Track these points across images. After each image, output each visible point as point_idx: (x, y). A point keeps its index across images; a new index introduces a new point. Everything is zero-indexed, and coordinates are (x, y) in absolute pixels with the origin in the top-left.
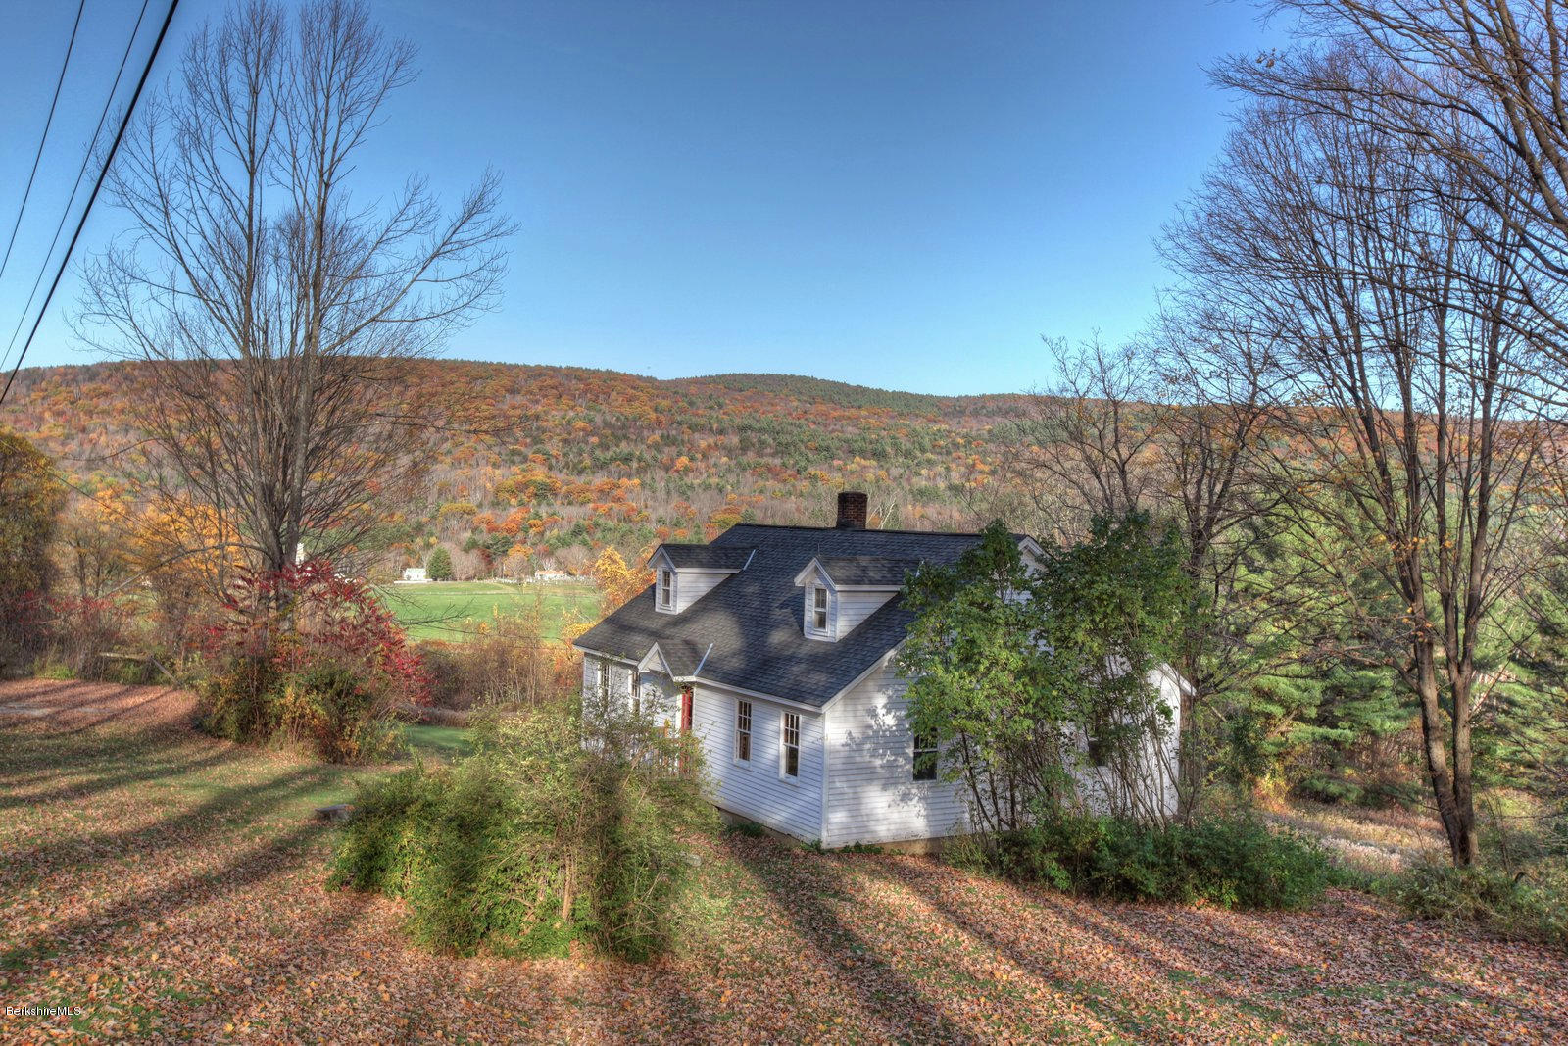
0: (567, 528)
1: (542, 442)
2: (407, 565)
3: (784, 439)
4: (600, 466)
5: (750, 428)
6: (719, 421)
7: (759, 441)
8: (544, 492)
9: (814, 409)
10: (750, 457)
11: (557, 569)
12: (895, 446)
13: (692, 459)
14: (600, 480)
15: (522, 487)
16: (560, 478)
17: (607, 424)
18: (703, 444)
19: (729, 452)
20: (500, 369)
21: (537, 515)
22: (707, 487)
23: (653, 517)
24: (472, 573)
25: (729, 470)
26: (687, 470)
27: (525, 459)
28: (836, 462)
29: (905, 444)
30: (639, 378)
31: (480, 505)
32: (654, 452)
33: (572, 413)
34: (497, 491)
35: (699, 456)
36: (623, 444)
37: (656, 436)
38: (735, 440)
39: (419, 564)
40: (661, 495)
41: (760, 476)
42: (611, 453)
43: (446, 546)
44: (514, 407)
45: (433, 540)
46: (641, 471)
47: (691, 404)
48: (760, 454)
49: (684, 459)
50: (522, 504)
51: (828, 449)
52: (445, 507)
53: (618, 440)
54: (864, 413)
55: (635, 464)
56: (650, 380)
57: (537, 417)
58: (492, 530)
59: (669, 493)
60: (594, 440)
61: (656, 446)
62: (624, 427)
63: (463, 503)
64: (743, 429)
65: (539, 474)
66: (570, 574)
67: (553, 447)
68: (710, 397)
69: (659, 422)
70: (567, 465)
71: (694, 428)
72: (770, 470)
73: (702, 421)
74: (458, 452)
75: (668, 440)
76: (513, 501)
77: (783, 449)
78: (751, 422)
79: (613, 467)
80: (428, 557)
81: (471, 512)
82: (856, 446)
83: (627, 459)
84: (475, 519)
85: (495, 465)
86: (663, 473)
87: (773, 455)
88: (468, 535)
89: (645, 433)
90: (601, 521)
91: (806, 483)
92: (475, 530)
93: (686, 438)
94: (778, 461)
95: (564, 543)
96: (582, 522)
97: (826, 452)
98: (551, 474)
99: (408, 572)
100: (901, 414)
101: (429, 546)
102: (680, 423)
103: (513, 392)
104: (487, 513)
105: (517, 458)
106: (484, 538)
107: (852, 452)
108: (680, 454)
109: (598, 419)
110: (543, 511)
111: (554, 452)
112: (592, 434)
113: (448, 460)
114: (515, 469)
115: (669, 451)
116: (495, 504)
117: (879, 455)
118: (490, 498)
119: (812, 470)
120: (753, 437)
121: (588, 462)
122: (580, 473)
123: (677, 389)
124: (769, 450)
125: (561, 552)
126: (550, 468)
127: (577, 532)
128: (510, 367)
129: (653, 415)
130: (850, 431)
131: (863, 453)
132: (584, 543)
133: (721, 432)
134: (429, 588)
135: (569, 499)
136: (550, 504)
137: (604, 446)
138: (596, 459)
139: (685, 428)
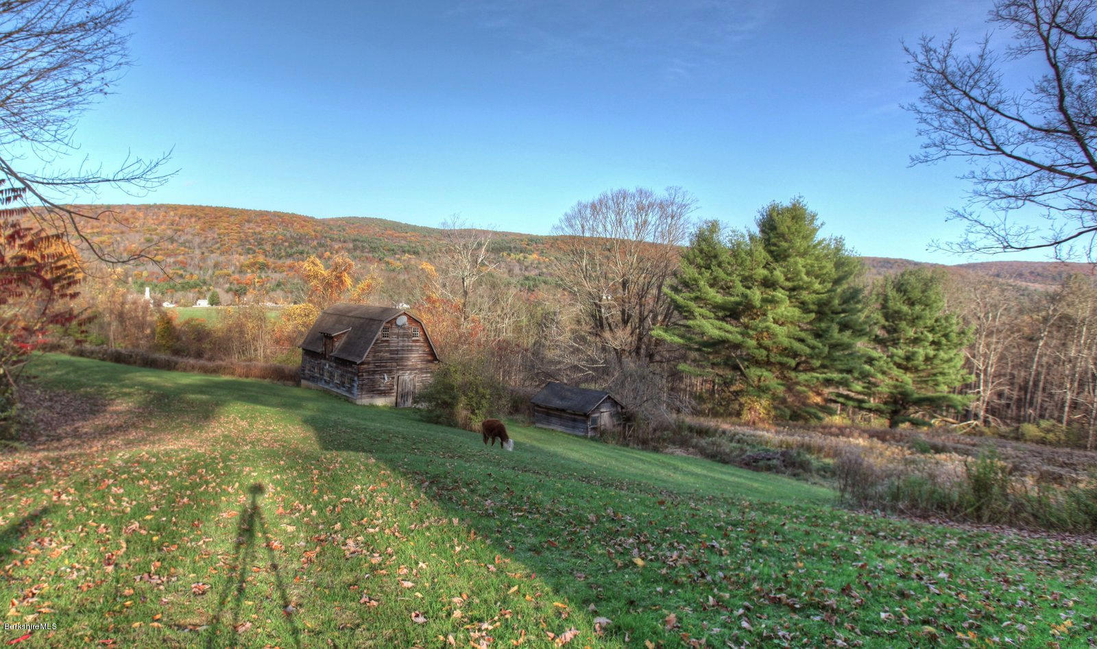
0: (274, 283)
1: (262, 245)
2: (199, 298)
3: (373, 245)
4: (289, 256)
5: (358, 240)
6: (344, 237)
7: (363, 246)
8: (263, 267)
9: (386, 232)
10: (358, 253)
11: (270, 301)
12: (424, 251)
13: (331, 253)
14: (289, 262)
15: (253, 264)
16: (271, 261)
17: (292, 237)
18: (336, 247)
19: (348, 250)
20: (243, 212)
21: (260, 277)
24: (229, 302)
27: (254, 252)
28: (397, 256)
29: (428, 249)
30: (307, 217)
31: (233, 272)
32: (314, 250)
33: (276, 232)
34: (242, 266)
35: (335, 252)
36: (300, 246)
37: (315, 243)
38: (351, 245)
39: (205, 298)
41: (363, 261)
42: (294, 250)
43: (218, 290)
44: (249, 229)
45: (211, 288)
47: (331, 229)
48: (362, 251)
49: (328, 253)
50: (253, 272)
51: (393, 250)
52: (217, 272)
53: (297, 244)
54: (409, 234)
55: (305, 255)
56: (312, 218)
57: (260, 233)
58: (238, 284)
60: (287, 244)
61: (315, 247)
62: (300, 238)
63: (225, 271)
64: (355, 240)
65: (261, 259)
66: (276, 304)
67: (268, 247)
68: (339, 226)
69: (316, 237)
70: (274, 255)
71: (332, 239)
72: (367, 258)
73: (336, 237)
74: (223, 249)
75: (321, 245)
76: (249, 271)
77: (373, 250)
78: (359, 237)
79: (295, 256)
80: (208, 295)
81: (229, 275)
82: (406, 249)
83: (302, 253)
84: (231, 279)
85: (240, 254)
87: (368, 252)
88: (227, 286)
89: (310, 241)
90: (290, 280)
91: (384, 265)
92: (231, 283)
93: (329, 243)
94: (371, 255)
95: (273, 290)
96: (281, 280)
97: (393, 252)
98: (267, 259)
99: (199, 302)
100: (425, 236)
101: (209, 290)
102: (325, 237)
103: (249, 221)
104: (237, 276)
105: (251, 252)
106: (235, 287)
107: (404, 252)
108: (326, 251)
109: (288, 235)
110: (263, 275)
111: (268, 249)
112: (286, 241)
113: (219, 252)
114: (250, 256)
115: (321, 250)
116: (240, 272)
117: (416, 253)
118: (238, 269)
119: (386, 259)
120: (360, 244)
121: (283, 254)
122: (280, 258)
123: (323, 222)
124: (366, 250)
125: (272, 294)
126: (266, 256)
127: (279, 285)
128: (247, 211)
129: (313, 233)
130: (403, 243)
131: (409, 252)
132: (282, 289)
133: (345, 242)
134: (207, 309)
135: (275, 270)
136: (266, 272)
137: (291, 247)
138: (287, 253)
139: (328, 239)
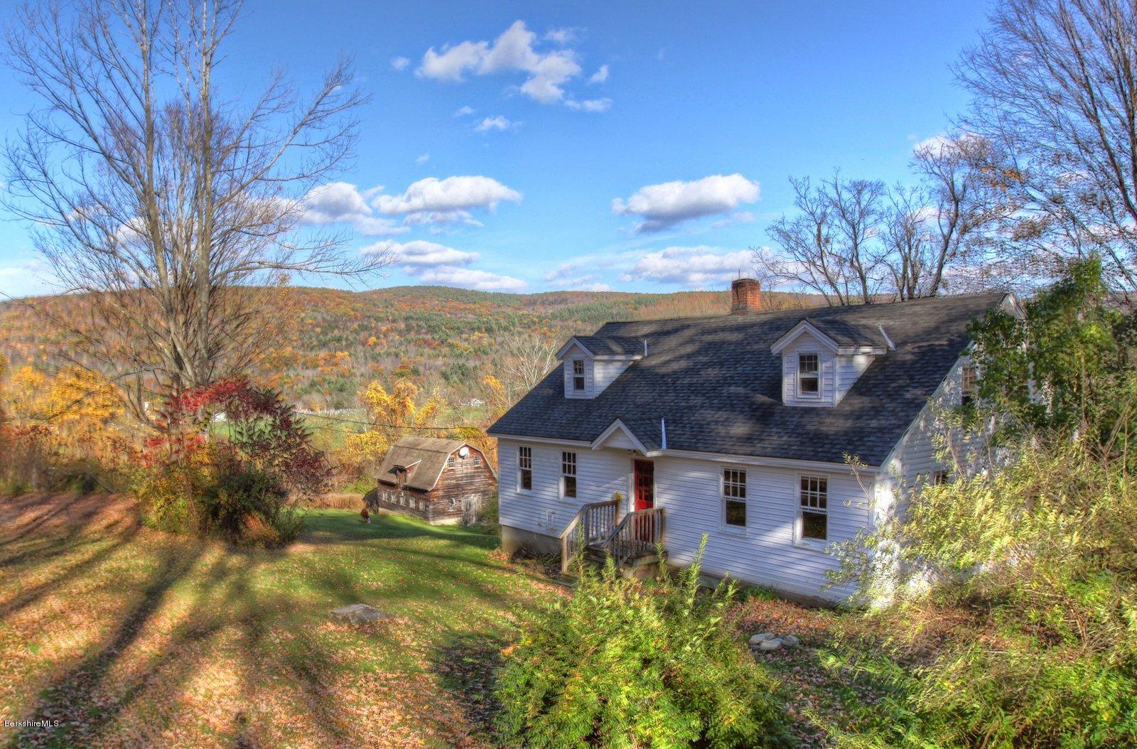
0: (307, 383)
3: (431, 323)
4: (324, 345)
5: (412, 318)
6: (393, 315)
7: (418, 325)
8: (291, 362)
9: (448, 305)
10: (412, 335)
11: (304, 408)
12: (498, 324)
13: (378, 338)
14: (323, 354)
16: (299, 353)
17: (325, 320)
18: (384, 329)
19: (400, 333)
21: (288, 376)
22: (388, 354)
23: (358, 374)
25: (401, 344)
26: (376, 344)
28: (464, 336)
29: (504, 323)
30: (342, 291)
32: (354, 335)
33: (303, 315)
35: (382, 336)
36: (336, 332)
37: (356, 325)
38: (403, 326)
40: (362, 360)
41: (420, 346)
42: (329, 336)
46: (348, 347)
47: (375, 305)
48: (418, 332)
49: (373, 339)
50: (278, 370)
51: (458, 328)
53: (332, 328)
54: (478, 305)
55: (344, 343)
56: (349, 293)
59: (366, 358)
60: (318, 330)
61: (356, 332)
62: (335, 321)
64: (406, 319)
66: (312, 410)
67: (294, 335)
68: (385, 301)
69: (356, 318)
70: (303, 345)
71: (378, 319)
72: (425, 342)
73: (382, 315)
75: (363, 328)
76: (272, 369)
77: (432, 329)
78: (412, 314)
79: (331, 345)
82: (475, 325)
83: (339, 340)
86: (361, 347)
87: (426, 333)
89: (349, 324)
90: (327, 377)
91: (447, 349)
93: (373, 325)
94: (429, 337)
95: (306, 392)
96: (315, 379)
97: (458, 330)
98: (295, 351)
100: (499, 306)
102: (369, 317)
107: (473, 329)
108: (370, 335)
109: (319, 317)
110: (292, 374)
111: (295, 338)
112: (317, 325)
115: (363, 335)
117: (489, 330)
118: (259, 368)
119: (450, 340)
120: (414, 323)
121: (315, 343)
122: (312, 349)
123: (364, 297)
124: (423, 331)
125: (305, 397)
126: (293, 347)
127: (313, 385)
129: (352, 313)
130: (470, 317)
131: (479, 329)
132: (318, 391)
133: (394, 321)
135: (305, 366)
136: (295, 370)
137: (324, 333)
138: (320, 341)
139: (372, 320)
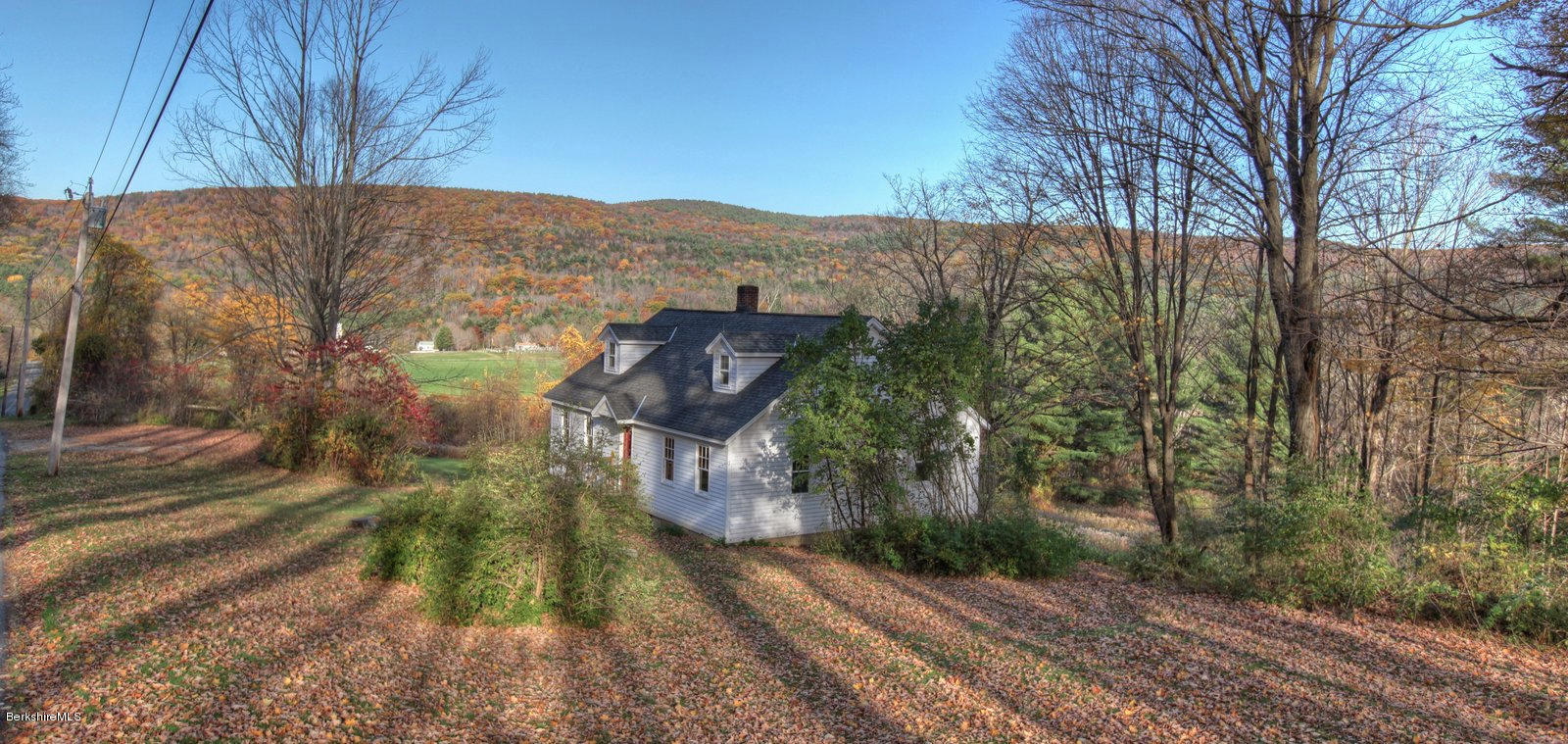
0: (539, 312)
1: (520, 248)
2: (420, 339)
3: (698, 246)
4: (565, 266)
5: (673, 238)
6: (651, 233)
7: (681, 248)
8: (522, 285)
9: (720, 225)
10: (674, 259)
11: (532, 342)
12: (779, 252)
13: (631, 261)
14: (563, 276)
15: (505, 282)
16: (533, 275)
17: (568, 236)
18: (639, 250)
19: (659, 256)
20: (489, 195)
21: (517, 302)
22: (642, 282)
23: (603, 303)
24: (468, 345)
25: (658, 269)
26: (627, 269)
27: (508, 261)
28: (736, 264)
29: (786, 250)
30: (593, 202)
31: (475, 295)
32: (603, 256)
33: (542, 228)
34: (487, 284)
35: (636, 259)
36: (581, 250)
37: (605, 244)
38: (663, 247)
39: (429, 338)
40: (609, 287)
41: (681, 273)
42: (571, 256)
43: (449, 325)
44: (499, 223)
45: (439, 320)
46: (594, 270)
47: (630, 221)
48: (681, 257)
49: (625, 261)
50: (505, 294)
51: (730, 254)
52: (449, 296)
53: (577, 247)
54: (756, 228)
55: (589, 265)
56: (601, 204)
57: (517, 230)
58: (481, 314)
59: (614, 286)
60: (559, 247)
61: (605, 252)
62: (581, 238)
63: (461, 294)
64: (668, 239)
65: (519, 272)
66: (542, 346)
67: (529, 252)
68: (644, 216)
69: (607, 234)
70: (539, 266)
71: (633, 238)
72: (688, 269)
73: (638, 233)
74: (458, 256)
75: (614, 248)
76: (499, 292)
77: (697, 254)
78: (675, 234)
79: (573, 267)
80: (435, 334)
81: (468, 300)
82: (750, 252)
83: (583, 261)
84: (471, 306)
85: (485, 265)
86: (609, 271)
87: (690, 258)
88: (465, 317)
89: (597, 242)
90: (564, 306)
91: (714, 279)
92: (470, 313)
93: (626, 245)
94: (694, 263)
95: (537, 323)
96: (550, 307)
97: (729, 256)
98: (527, 272)
99: (419, 345)
100: (783, 229)
101: (436, 325)
102: (622, 235)
103: (499, 211)
104: (479, 301)
105: (502, 260)
106: (477, 319)
107: (748, 256)
108: (622, 257)
109: (562, 232)
110: (521, 299)
111: (529, 256)
112: (558, 242)
113: (451, 261)
114: (501, 268)
115: (614, 256)
116: (486, 294)
117: (767, 258)
118: (482, 289)
119: (719, 269)
120: (676, 245)
121: (554, 263)
122: (549, 271)
123: (618, 210)
124: (687, 255)
125: (535, 329)
126: (527, 267)
127: (547, 314)
128: (497, 194)
129: (602, 229)
130: (746, 242)
131: (756, 257)
132: (552, 323)
133: (653, 242)
134: (435, 356)
135: (541, 291)
136: (526, 294)
137: (566, 252)
138: (561, 261)
139: (626, 239)
